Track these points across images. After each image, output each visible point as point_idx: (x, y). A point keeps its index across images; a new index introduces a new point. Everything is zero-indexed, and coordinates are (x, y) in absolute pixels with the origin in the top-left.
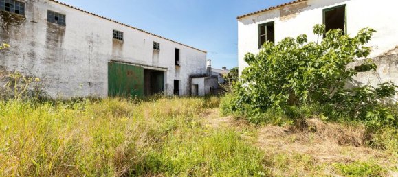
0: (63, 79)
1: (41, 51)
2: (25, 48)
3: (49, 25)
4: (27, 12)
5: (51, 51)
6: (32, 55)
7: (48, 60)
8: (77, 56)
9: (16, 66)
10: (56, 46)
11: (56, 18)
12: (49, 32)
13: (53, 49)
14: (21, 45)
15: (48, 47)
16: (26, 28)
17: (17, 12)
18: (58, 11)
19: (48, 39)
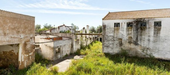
0: (160, 49)
1: (152, 39)
2: (147, 38)
3: (155, 28)
4: (147, 25)
5: (155, 38)
6: (149, 40)
7: (155, 42)
8: (166, 39)
9: (144, 45)
10: (157, 35)
11: (157, 24)
12: (155, 30)
13: (156, 37)
14: (145, 37)
15: (154, 37)
16: (147, 31)
17: (144, 26)
18: (158, 21)
19: (154, 33)
